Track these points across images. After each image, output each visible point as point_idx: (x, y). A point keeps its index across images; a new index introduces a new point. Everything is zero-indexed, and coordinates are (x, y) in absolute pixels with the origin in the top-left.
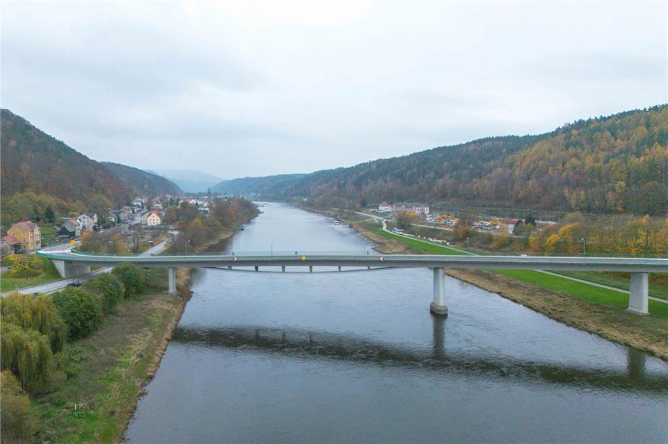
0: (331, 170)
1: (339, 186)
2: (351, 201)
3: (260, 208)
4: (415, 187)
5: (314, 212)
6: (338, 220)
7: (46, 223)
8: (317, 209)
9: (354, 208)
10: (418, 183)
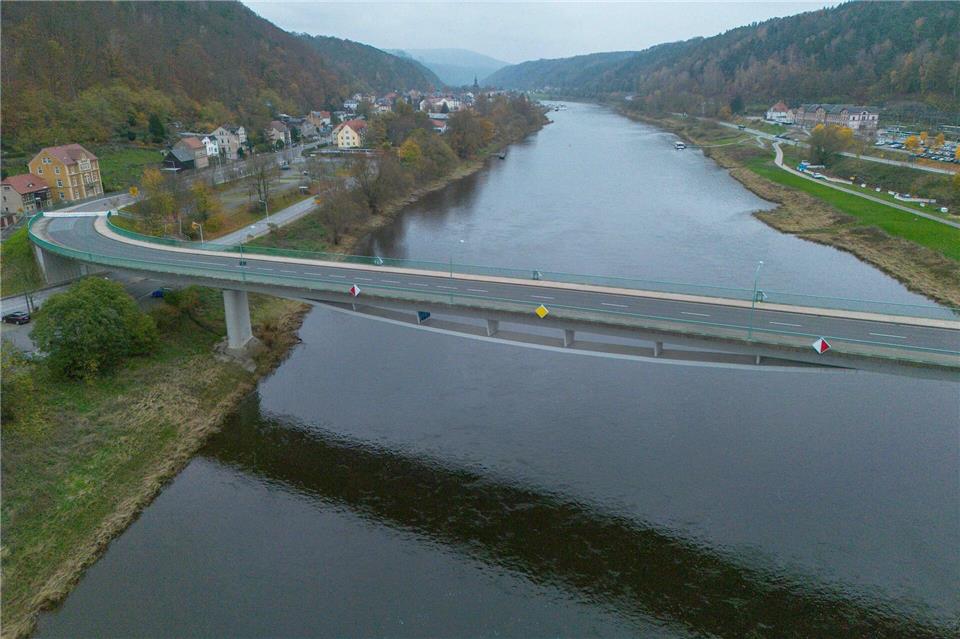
0: (680, 43)
1: (692, 74)
2: (712, 102)
3: (550, 115)
4: (848, 71)
5: (642, 121)
6: (684, 138)
7: (146, 144)
8: (648, 115)
9: (715, 114)
10: (853, 63)
